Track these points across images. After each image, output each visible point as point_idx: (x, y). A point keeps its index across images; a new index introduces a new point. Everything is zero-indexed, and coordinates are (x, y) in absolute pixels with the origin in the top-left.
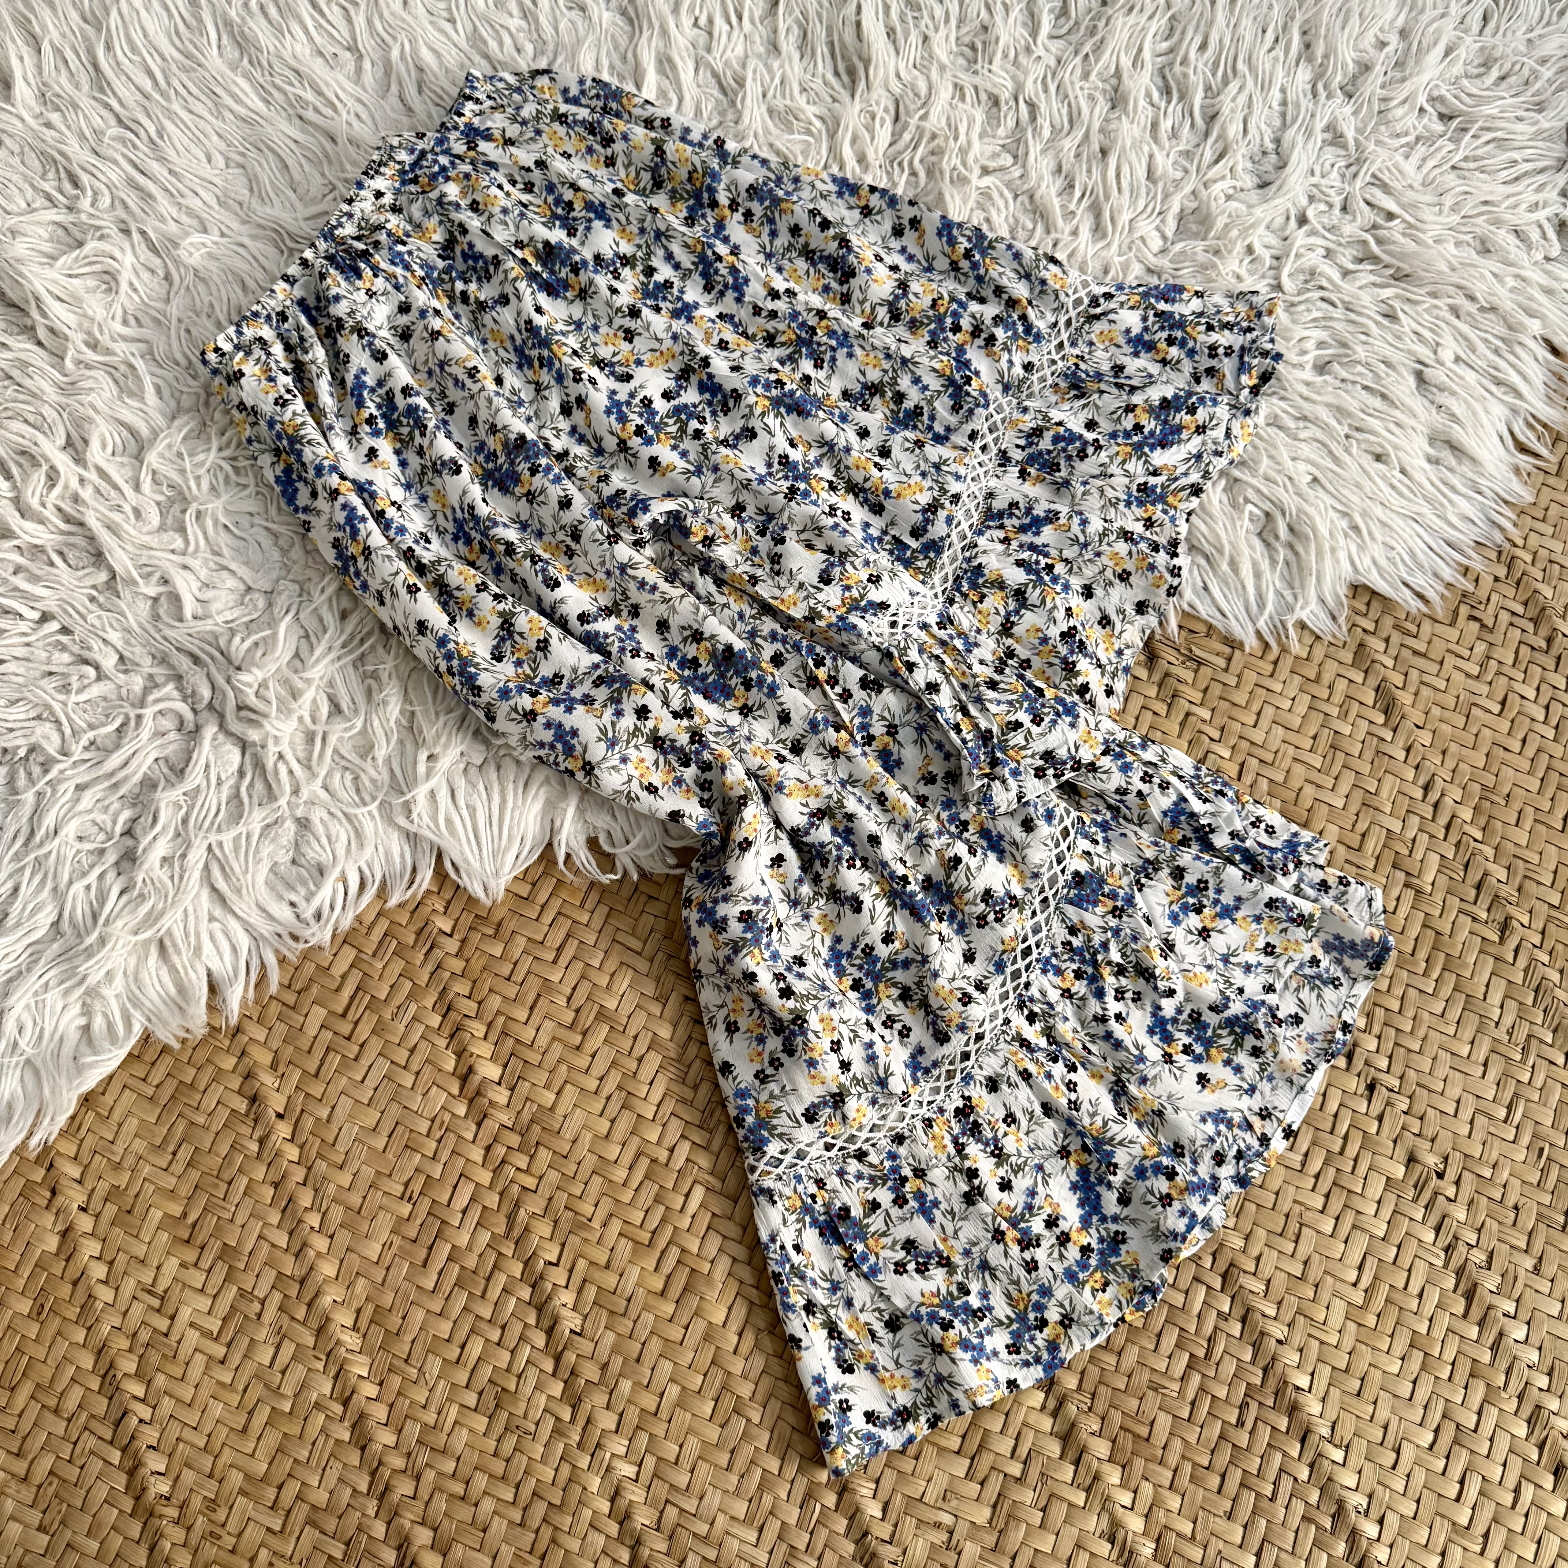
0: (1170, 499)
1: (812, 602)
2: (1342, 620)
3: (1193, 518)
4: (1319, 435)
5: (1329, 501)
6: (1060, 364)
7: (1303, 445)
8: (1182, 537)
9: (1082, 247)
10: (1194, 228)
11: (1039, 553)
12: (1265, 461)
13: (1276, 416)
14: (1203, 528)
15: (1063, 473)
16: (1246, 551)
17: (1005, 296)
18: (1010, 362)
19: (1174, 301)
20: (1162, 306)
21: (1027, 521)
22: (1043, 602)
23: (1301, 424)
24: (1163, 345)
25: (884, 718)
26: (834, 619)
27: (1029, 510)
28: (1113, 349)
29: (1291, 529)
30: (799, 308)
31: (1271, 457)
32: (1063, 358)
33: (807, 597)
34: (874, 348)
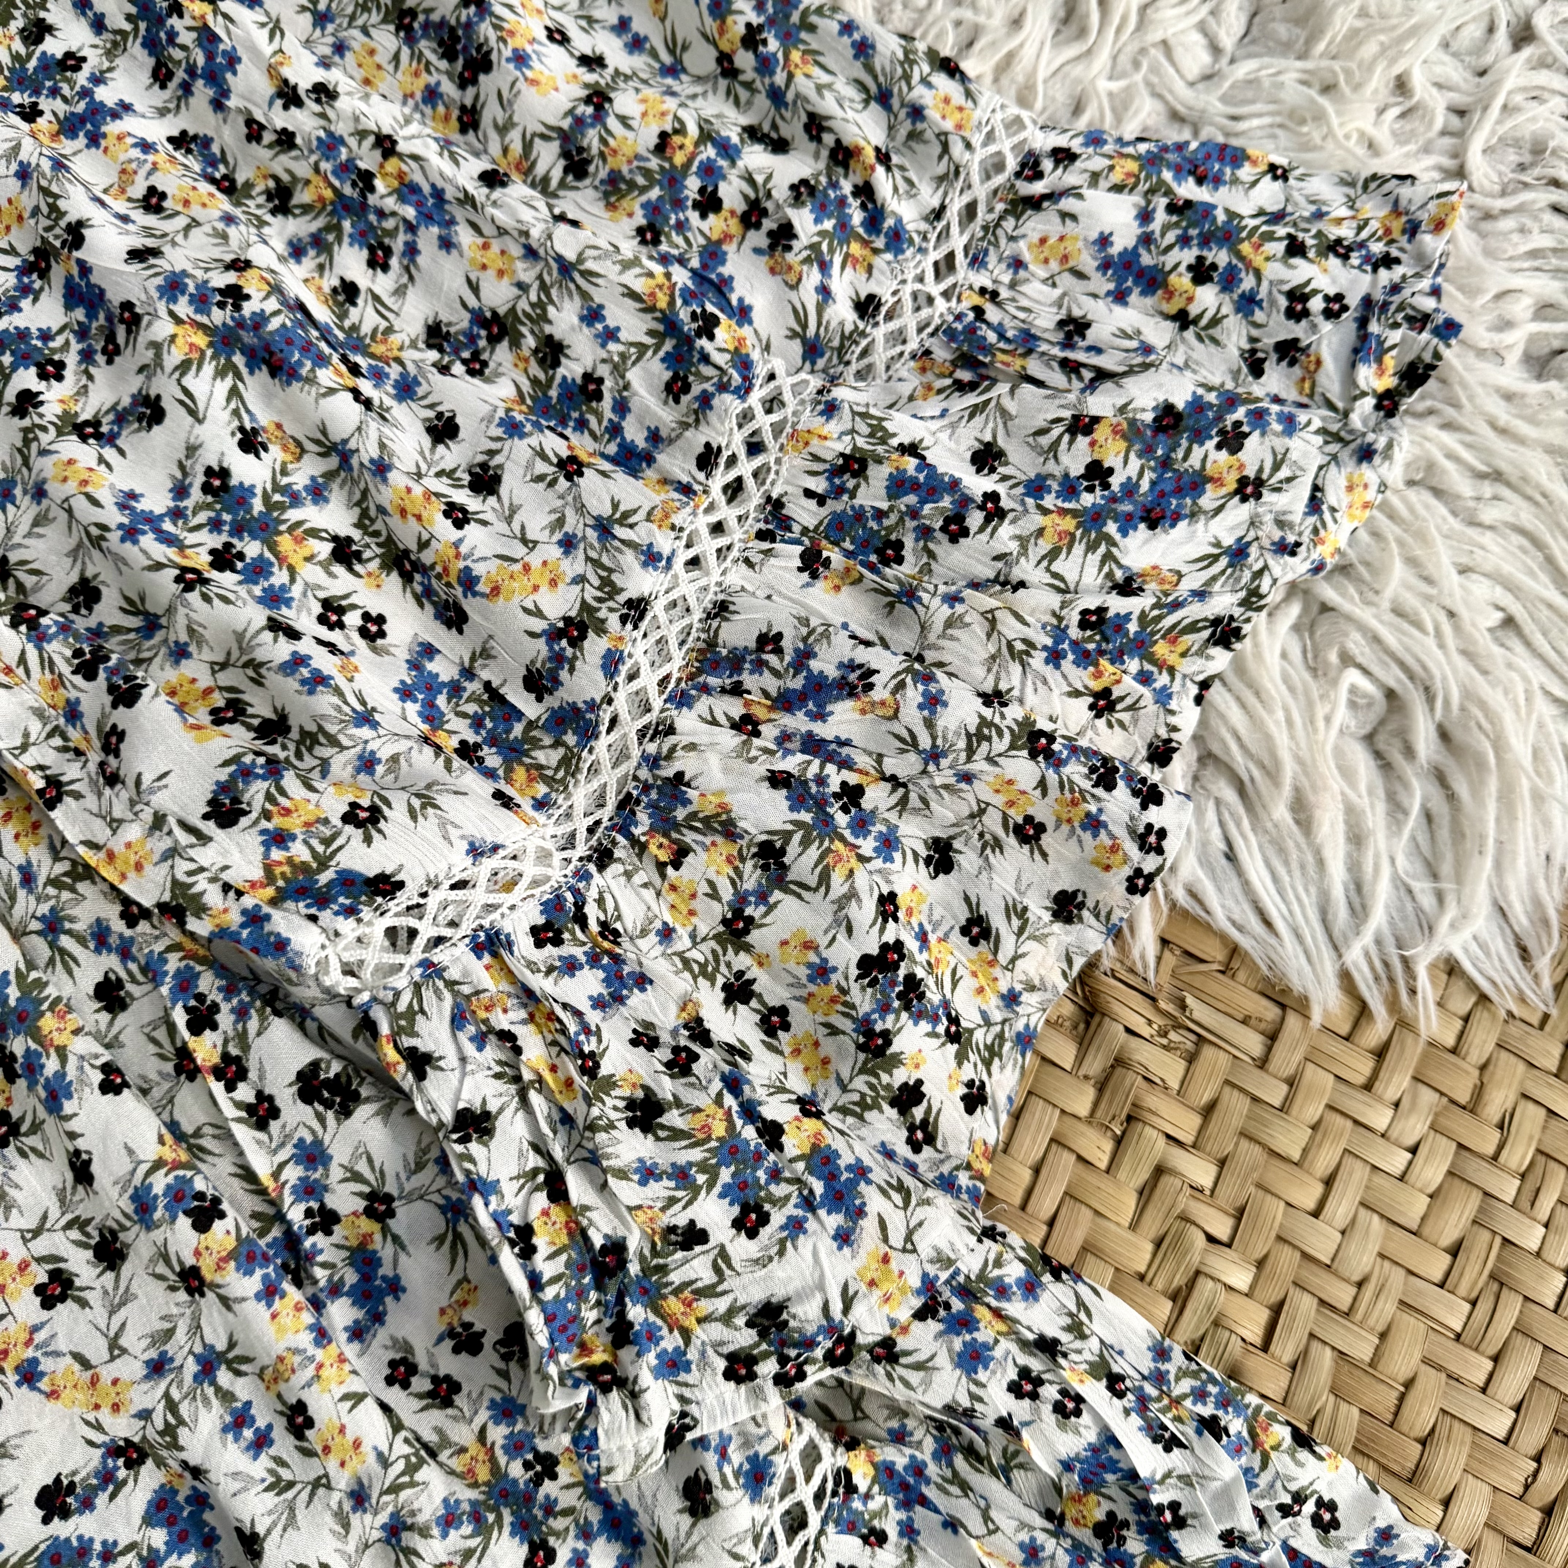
0: (1161, 649)
1: (182, 867)
2: (1544, 964)
3: (1216, 692)
4: (1527, 517)
5: (1539, 676)
6: (941, 305)
7: (1487, 538)
8: (1183, 737)
9: (1028, 53)
10: (1282, 30)
11: (829, 758)
12: (1398, 571)
13: (1431, 467)
14: (1236, 715)
15: (908, 568)
16: (1335, 783)
17: (828, 139)
18: (824, 291)
19: (1217, 181)
20: (1188, 190)
21: (797, 683)
22: (825, 879)
23: (1487, 489)
24: (1182, 281)
25: (356, 1177)
26: (234, 918)
27: (804, 655)
28: (1067, 281)
29: (1444, 735)
30: (342, 128)
31: (1411, 562)
32: (946, 295)
33: (172, 853)
34: (502, 232)
